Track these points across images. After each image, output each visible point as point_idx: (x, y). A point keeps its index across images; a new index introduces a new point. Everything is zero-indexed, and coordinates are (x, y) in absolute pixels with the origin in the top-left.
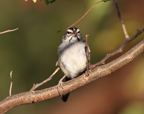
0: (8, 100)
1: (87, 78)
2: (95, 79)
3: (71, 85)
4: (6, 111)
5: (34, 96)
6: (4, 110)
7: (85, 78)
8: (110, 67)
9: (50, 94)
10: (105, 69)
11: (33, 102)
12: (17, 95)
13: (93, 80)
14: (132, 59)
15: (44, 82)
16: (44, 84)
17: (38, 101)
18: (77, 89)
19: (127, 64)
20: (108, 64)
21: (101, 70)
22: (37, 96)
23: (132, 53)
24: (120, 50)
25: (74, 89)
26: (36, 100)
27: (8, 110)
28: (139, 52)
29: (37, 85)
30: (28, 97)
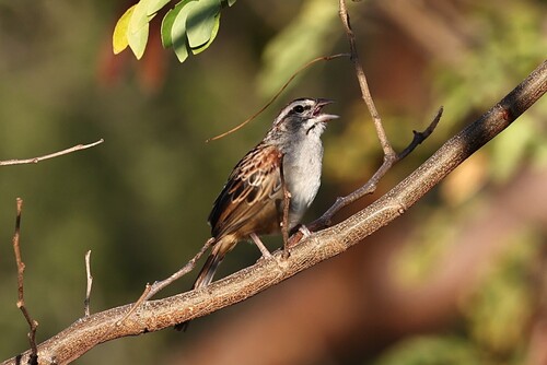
0: (81, 326)
1: (285, 265)
2: (306, 266)
3: (245, 283)
4: (76, 356)
5: (148, 314)
6: (72, 354)
7: (280, 265)
8: (346, 233)
9: (191, 309)
10: (332, 239)
11: (146, 331)
12: (104, 314)
13: (301, 267)
14: (401, 211)
15: (175, 276)
16: (174, 282)
17: (159, 326)
18: (259, 292)
19: (389, 223)
20: (339, 225)
21: (322, 243)
22: (157, 313)
23: (401, 196)
24: (371, 187)
25: (253, 292)
26: (154, 325)
27: (82, 352)
28: (420, 193)
29: (157, 287)
30: (132, 316)
